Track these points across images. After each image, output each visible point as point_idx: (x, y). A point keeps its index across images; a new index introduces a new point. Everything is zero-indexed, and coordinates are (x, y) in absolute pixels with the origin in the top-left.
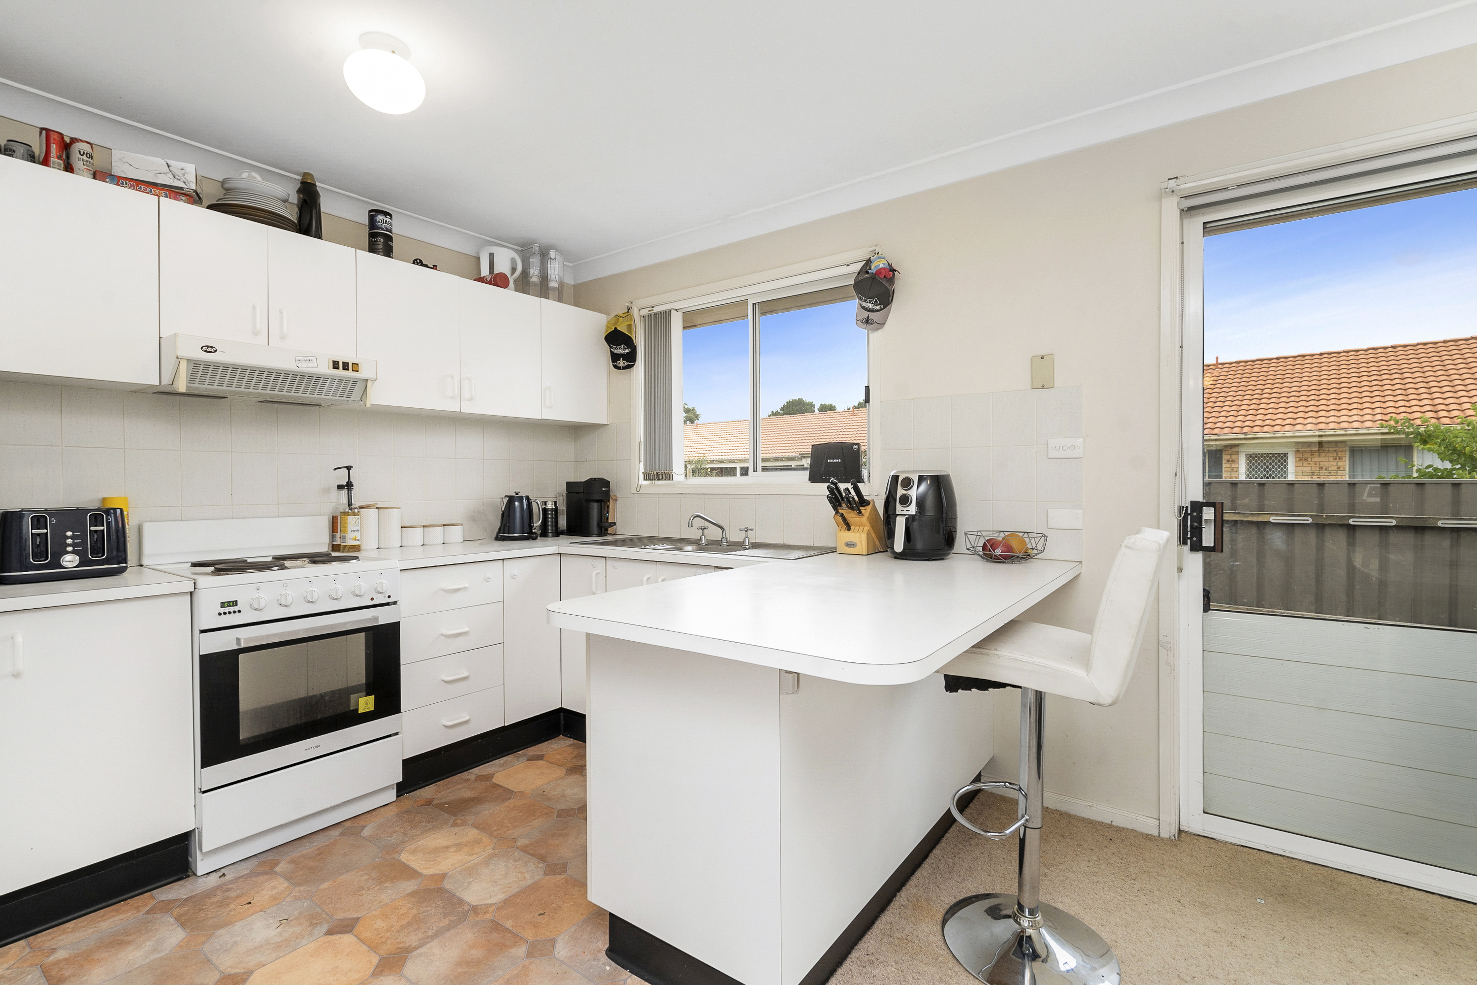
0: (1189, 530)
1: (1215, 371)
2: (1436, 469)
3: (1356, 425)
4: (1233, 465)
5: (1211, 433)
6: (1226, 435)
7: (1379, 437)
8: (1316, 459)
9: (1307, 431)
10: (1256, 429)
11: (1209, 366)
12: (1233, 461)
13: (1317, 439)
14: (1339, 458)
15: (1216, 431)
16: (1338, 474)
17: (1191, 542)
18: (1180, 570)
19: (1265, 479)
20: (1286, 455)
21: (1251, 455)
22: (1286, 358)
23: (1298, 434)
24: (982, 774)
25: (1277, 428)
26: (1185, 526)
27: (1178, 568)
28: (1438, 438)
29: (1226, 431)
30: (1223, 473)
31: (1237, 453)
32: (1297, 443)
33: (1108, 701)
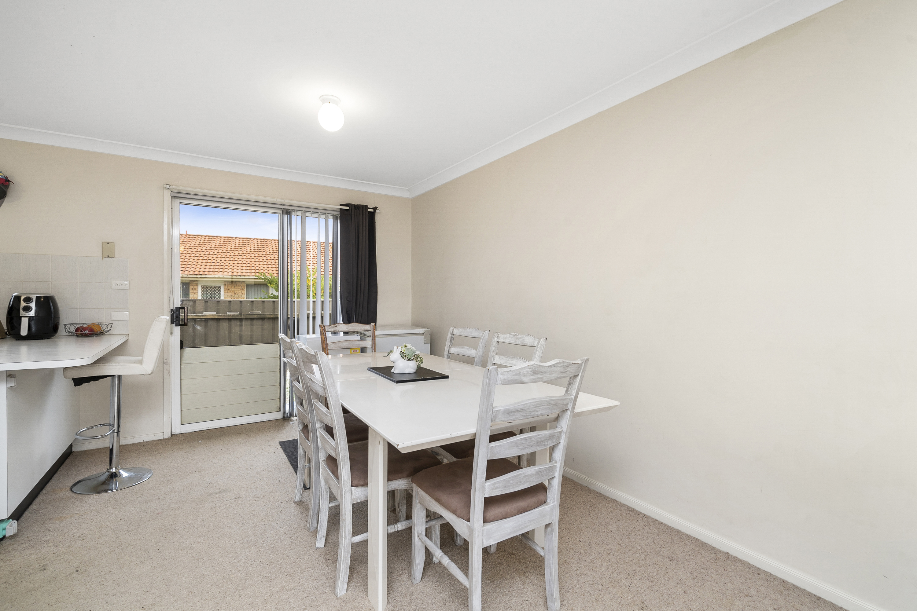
0: (175, 318)
1: (185, 239)
2: (274, 295)
3: (249, 274)
4: (195, 291)
5: (184, 273)
6: (190, 275)
7: (254, 280)
8: (233, 289)
9: (228, 276)
10: (206, 273)
11: (182, 235)
12: (195, 289)
13: (231, 280)
14: (242, 289)
15: (186, 272)
16: (242, 297)
17: (176, 323)
18: (172, 333)
19: (210, 299)
20: (220, 287)
21: (204, 286)
22: (221, 237)
23: (225, 277)
24: (73, 444)
25: (216, 273)
26: (174, 317)
27: (171, 333)
28: (274, 282)
29: (191, 273)
30: (190, 295)
31: (197, 285)
32: (225, 281)
33: (150, 372)
